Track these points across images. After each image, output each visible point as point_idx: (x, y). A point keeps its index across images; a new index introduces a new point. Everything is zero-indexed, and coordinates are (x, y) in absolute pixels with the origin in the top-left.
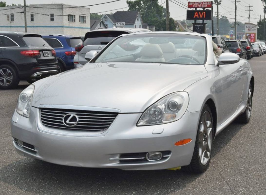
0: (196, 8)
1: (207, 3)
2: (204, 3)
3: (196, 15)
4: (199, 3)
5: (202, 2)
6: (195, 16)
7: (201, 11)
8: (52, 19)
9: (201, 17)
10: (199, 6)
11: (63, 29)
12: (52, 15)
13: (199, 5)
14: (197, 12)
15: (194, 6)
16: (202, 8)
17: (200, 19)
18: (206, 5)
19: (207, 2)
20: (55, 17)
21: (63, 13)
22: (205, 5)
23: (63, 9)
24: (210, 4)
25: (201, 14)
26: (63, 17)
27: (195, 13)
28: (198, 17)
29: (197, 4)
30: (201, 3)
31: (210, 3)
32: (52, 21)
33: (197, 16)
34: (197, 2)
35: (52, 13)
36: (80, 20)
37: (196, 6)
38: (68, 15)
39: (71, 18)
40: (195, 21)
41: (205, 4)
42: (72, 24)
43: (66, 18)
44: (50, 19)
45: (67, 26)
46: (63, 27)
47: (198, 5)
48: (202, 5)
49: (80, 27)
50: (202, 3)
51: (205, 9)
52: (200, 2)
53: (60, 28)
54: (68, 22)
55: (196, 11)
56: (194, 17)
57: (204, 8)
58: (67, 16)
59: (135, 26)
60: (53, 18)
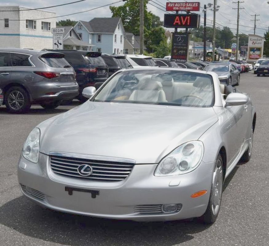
0: (177, 11)
1: (193, 5)
2: (188, 4)
3: (177, 20)
4: (181, 4)
5: (186, 3)
6: (176, 22)
7: (184, 16)
8: (7, 26)
9: (184, 24)
10: (182, 8)
11: (19, 37)
12: (7, 21)
13: (182, 6)
14: (178, 17)
15: (174, 8)
16: (186, 11)
17: (181, 26)
18: (191, 7)
19: (193, 3)
20: (10, 22)
21: (19, 18)
22: (189, 7)
23: (19, 13)
24: (196, 6)
25: (184, 20)
26: (19, 23)
27: (176, 17)
28: (179, 24)
29: (178, 6)
30: (184, 5)
31: (196, 4)
32: (6, 28)
33: (179, 22)
34: (179, 3)
35: (6, 18)
36: (42, 27)
37: (178, 9)
38: (27, 20)
39: (31, 23)
40: (176, 29)
41: (190, 5)
42: (31, 32)
43: (23, 24)
44: (4, 25)
45: (25, 33)
46: (19, 35)
47: (180, 6)
48: (185, 7)
49: (42, 35)
50: (186, 5)
51: (190, 12)
52: (183, 3)
53: (16, 36)
54: (27, 30)
55: (177, 15)
56: (174, 24)
57: (188, 11)
58: (25, 22)
59: (115, 36)
60: (8, 24)
